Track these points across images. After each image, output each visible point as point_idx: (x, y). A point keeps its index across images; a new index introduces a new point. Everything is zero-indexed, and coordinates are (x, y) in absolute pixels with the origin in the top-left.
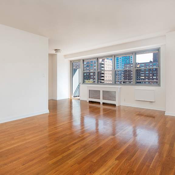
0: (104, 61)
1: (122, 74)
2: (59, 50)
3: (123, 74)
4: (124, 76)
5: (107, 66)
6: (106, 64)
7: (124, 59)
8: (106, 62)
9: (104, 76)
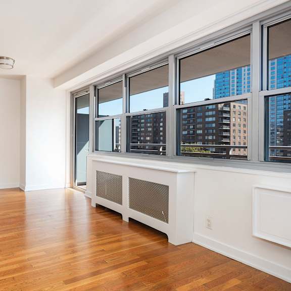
0: (230, 107)
1: (278, 131)
2: (7, 58)
3: (281, 132)
4: (281, 137)
5: (237, 116)
6: (235, 112)
7: (285, 100)
8: (234, 107)
9: (230, 136)
